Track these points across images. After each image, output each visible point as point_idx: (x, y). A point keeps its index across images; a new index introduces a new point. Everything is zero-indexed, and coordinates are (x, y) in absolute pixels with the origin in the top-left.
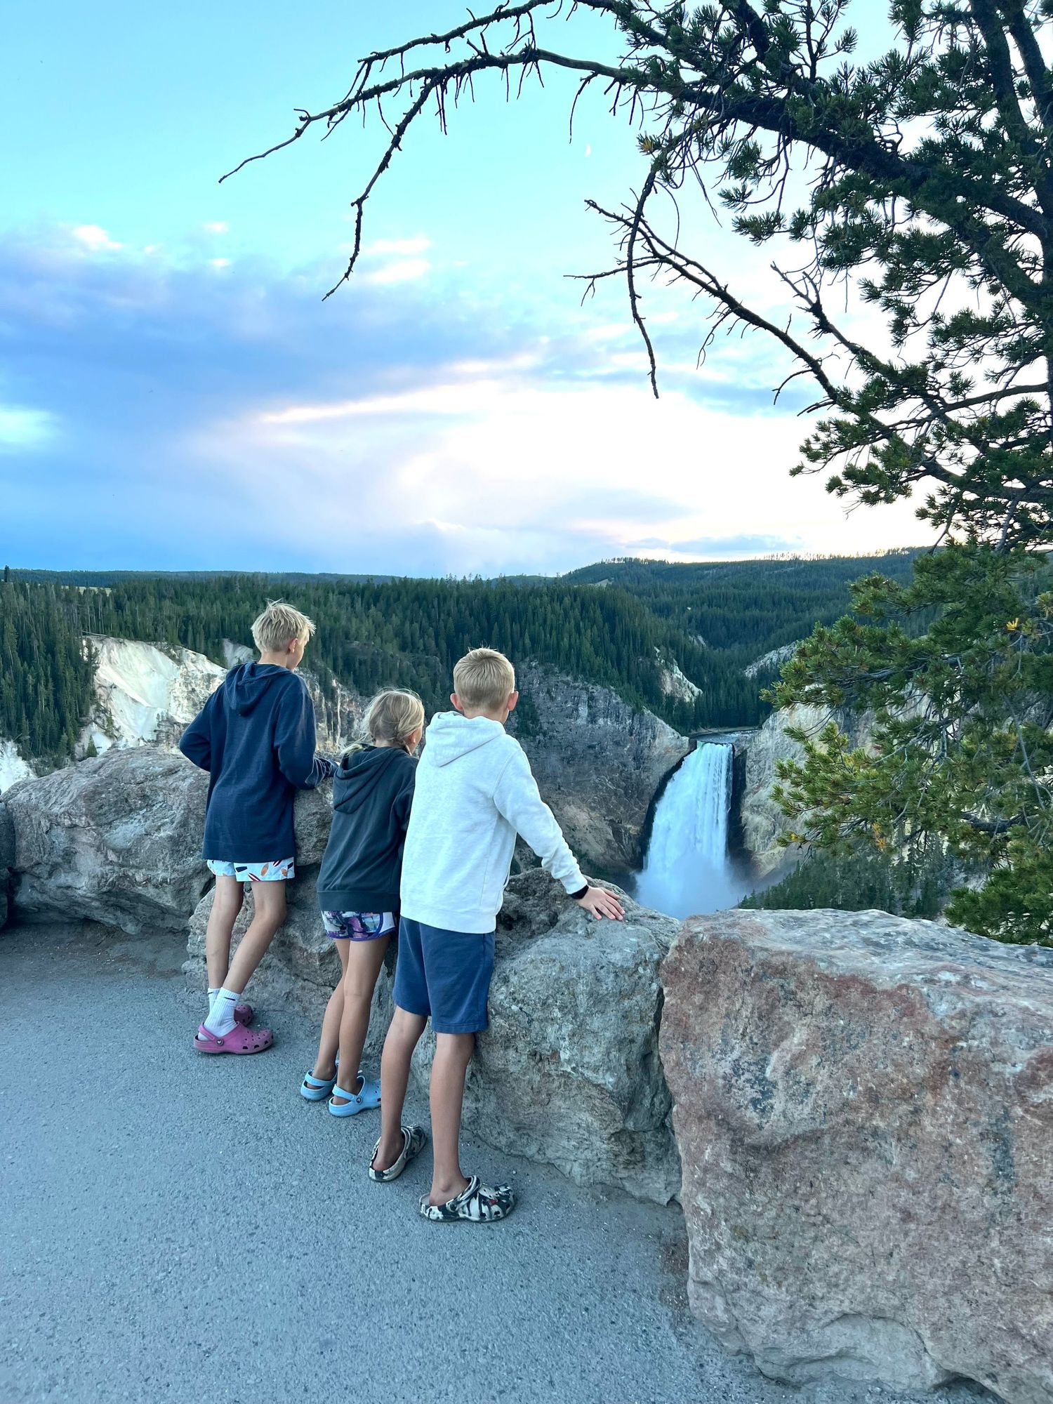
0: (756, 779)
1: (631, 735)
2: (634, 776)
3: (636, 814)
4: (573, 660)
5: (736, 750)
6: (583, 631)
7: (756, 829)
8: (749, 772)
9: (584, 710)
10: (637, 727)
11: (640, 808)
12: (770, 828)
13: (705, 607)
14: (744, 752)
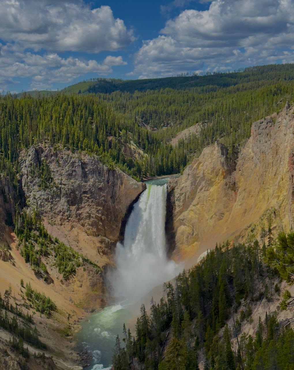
0: (181, 204)
1: (108, 183)
2: (111, 208)
3: (114, 230)
4: (70, 141)
5: (169, 188)
6: (75, 122)
7: (182, 234)
8: (177, 201)
9: (79, 170)
10: (111, 178)
11: (117, 226)
12: (191, 231)
13: (146, 105)
14: (173, 189)
